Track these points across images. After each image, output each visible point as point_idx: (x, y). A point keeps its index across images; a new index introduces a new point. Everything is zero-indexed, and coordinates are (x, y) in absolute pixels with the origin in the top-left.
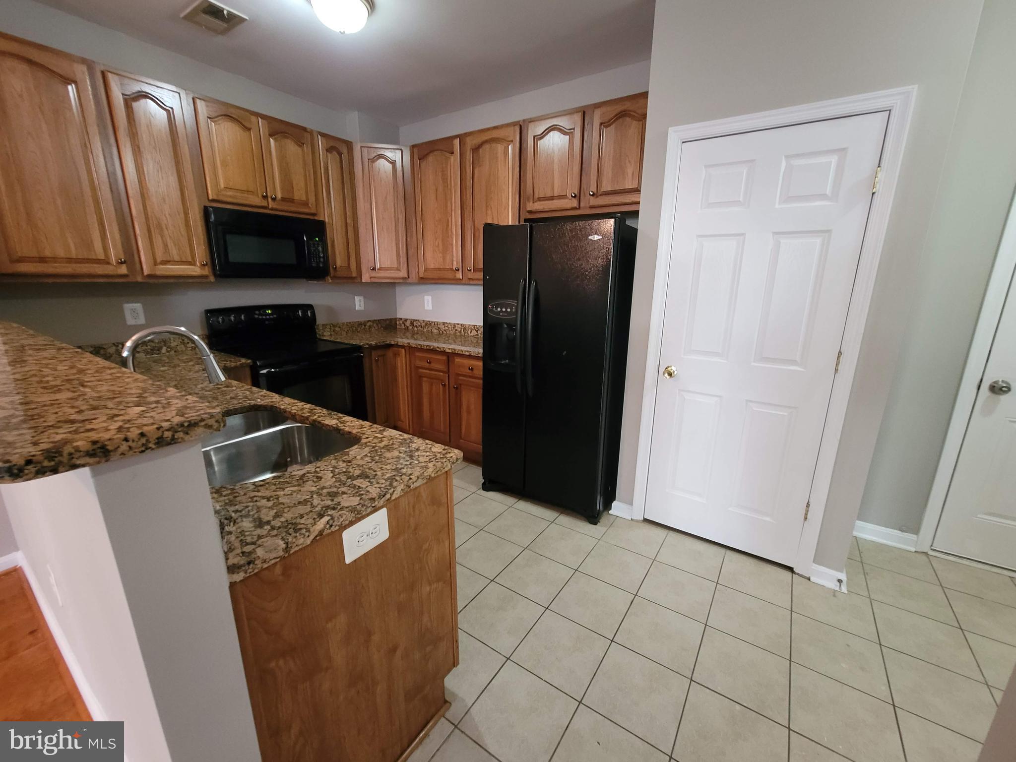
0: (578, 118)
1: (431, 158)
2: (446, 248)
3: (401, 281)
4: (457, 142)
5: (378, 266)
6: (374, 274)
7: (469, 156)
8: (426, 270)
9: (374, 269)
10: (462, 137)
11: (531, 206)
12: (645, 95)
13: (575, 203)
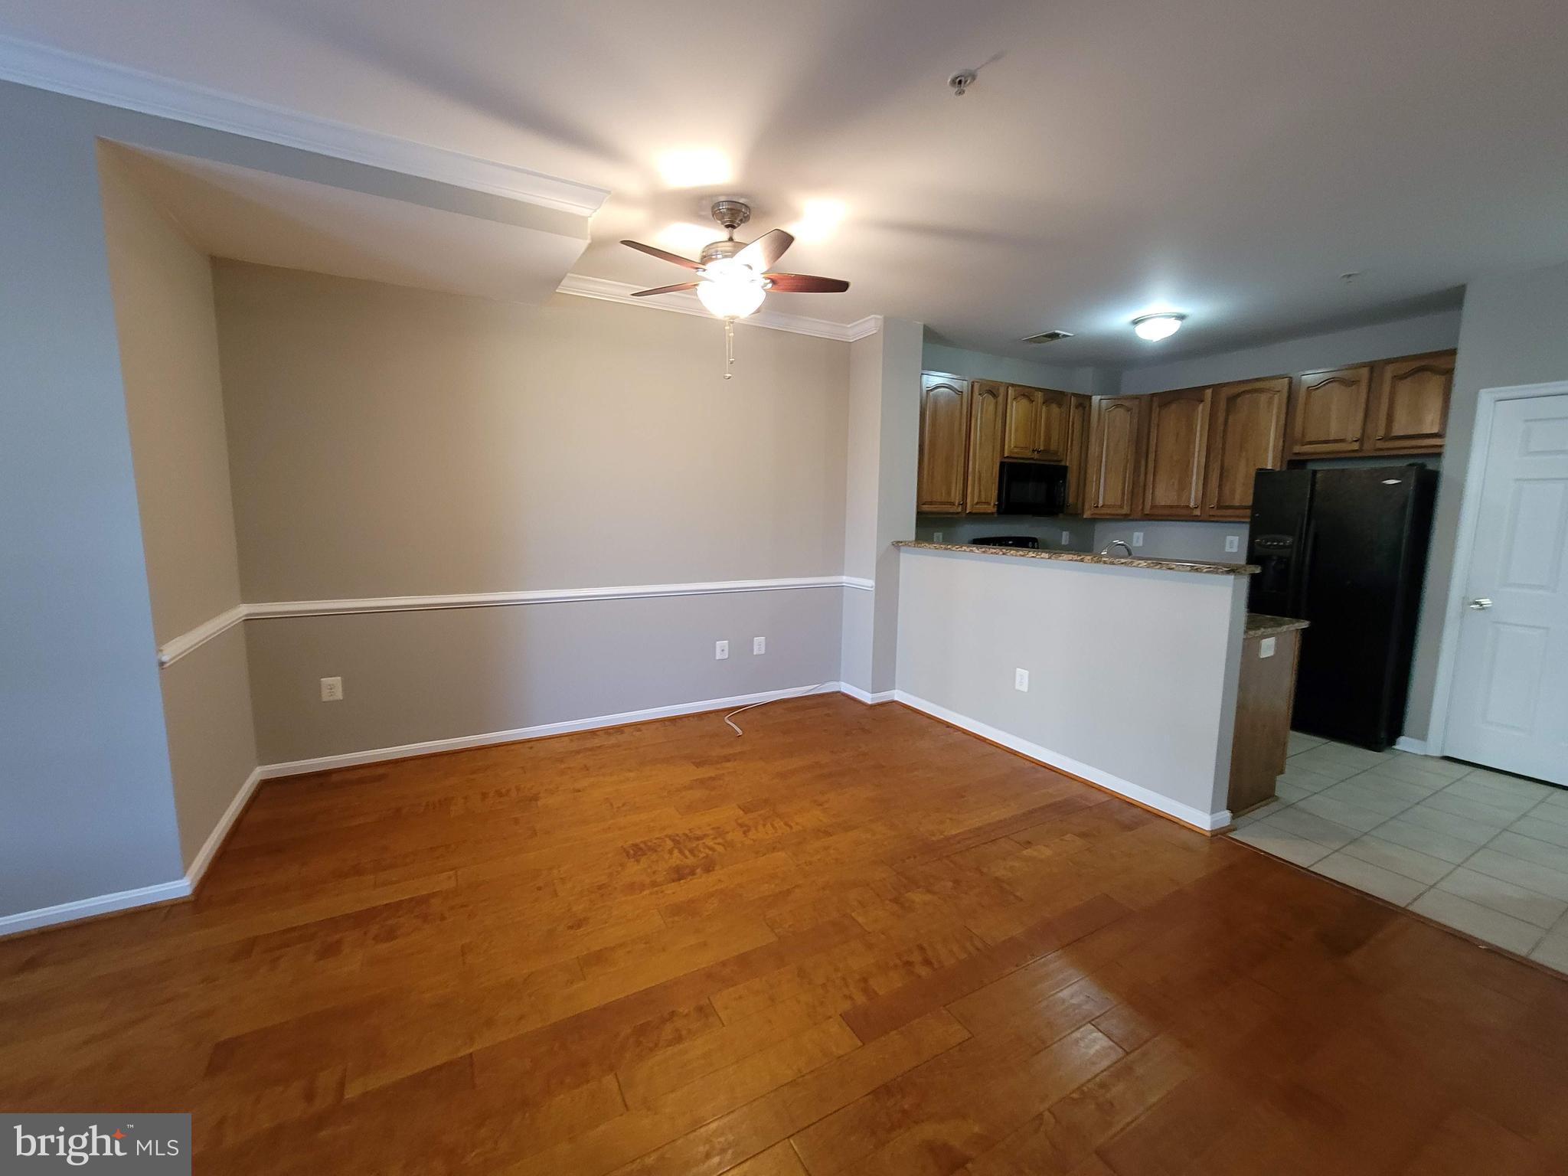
0: (1365, 371)
1: (1174, 406)
2: (1183, 485)
3: (1122, 517)
4: (1209, 392)
5: (1101, 503)
6: (1096, 511)
7: (1223, 405)
8: (1153, 507)
9: (1097, 507)
10: (1216, 388)
11: (1297, 449)
12: (1453, 352)
13: (1356, 446)
